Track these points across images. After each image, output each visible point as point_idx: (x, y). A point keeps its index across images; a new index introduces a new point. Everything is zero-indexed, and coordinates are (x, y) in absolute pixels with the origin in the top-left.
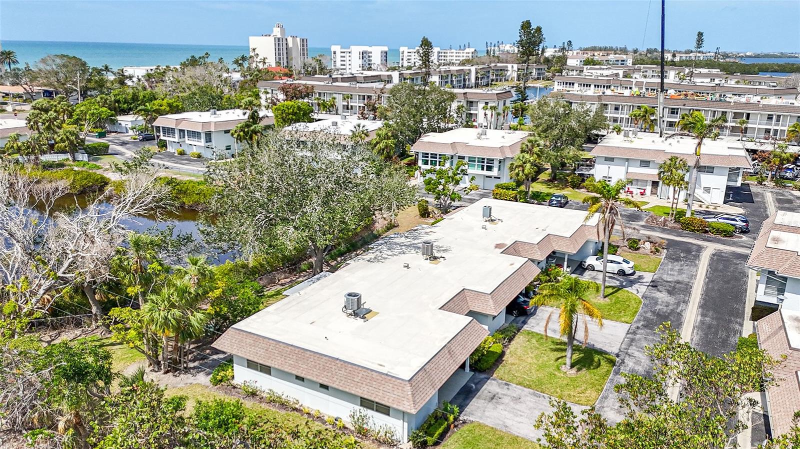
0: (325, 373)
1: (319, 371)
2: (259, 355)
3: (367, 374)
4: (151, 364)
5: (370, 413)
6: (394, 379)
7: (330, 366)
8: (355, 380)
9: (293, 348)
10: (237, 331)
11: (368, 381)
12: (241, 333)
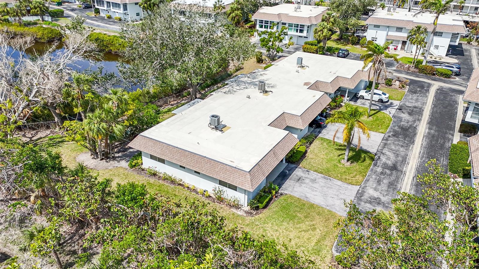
0: (198, 165)
1: (194, 164)
2: (157, 152)
3: (223, 167)
4: (92, 154)
5: (225, 189)
6: (240, 171)
7: (201, 161)
8: (216, 170)
9: (178, 149)
10: (143, 137)
11: (224, 171)
12: (146, 138)
